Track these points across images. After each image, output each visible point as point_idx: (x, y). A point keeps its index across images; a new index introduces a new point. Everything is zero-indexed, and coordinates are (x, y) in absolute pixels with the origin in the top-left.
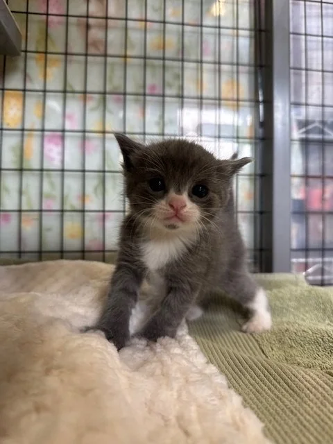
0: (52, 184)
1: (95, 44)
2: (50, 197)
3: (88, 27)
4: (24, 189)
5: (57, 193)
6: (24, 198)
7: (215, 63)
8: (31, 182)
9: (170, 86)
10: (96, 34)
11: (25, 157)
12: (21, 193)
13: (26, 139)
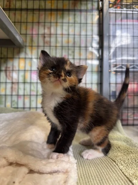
0: (34, 87)
1: (47, 42)
2: (33, 91)
3: (44, 37)
4: (25, 88)
5: (35, 90)
6: (25, 91)
7: (85, 47)
8: (27, 86)
9: (71, 55)
10: (47, 39)
11: (26, 79)
12: (24, 89)
13: (26, 73)
